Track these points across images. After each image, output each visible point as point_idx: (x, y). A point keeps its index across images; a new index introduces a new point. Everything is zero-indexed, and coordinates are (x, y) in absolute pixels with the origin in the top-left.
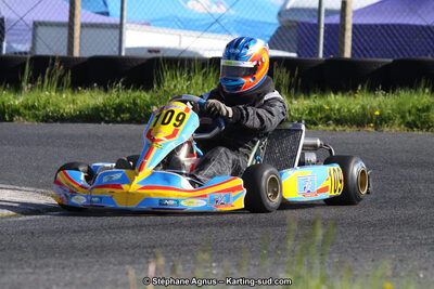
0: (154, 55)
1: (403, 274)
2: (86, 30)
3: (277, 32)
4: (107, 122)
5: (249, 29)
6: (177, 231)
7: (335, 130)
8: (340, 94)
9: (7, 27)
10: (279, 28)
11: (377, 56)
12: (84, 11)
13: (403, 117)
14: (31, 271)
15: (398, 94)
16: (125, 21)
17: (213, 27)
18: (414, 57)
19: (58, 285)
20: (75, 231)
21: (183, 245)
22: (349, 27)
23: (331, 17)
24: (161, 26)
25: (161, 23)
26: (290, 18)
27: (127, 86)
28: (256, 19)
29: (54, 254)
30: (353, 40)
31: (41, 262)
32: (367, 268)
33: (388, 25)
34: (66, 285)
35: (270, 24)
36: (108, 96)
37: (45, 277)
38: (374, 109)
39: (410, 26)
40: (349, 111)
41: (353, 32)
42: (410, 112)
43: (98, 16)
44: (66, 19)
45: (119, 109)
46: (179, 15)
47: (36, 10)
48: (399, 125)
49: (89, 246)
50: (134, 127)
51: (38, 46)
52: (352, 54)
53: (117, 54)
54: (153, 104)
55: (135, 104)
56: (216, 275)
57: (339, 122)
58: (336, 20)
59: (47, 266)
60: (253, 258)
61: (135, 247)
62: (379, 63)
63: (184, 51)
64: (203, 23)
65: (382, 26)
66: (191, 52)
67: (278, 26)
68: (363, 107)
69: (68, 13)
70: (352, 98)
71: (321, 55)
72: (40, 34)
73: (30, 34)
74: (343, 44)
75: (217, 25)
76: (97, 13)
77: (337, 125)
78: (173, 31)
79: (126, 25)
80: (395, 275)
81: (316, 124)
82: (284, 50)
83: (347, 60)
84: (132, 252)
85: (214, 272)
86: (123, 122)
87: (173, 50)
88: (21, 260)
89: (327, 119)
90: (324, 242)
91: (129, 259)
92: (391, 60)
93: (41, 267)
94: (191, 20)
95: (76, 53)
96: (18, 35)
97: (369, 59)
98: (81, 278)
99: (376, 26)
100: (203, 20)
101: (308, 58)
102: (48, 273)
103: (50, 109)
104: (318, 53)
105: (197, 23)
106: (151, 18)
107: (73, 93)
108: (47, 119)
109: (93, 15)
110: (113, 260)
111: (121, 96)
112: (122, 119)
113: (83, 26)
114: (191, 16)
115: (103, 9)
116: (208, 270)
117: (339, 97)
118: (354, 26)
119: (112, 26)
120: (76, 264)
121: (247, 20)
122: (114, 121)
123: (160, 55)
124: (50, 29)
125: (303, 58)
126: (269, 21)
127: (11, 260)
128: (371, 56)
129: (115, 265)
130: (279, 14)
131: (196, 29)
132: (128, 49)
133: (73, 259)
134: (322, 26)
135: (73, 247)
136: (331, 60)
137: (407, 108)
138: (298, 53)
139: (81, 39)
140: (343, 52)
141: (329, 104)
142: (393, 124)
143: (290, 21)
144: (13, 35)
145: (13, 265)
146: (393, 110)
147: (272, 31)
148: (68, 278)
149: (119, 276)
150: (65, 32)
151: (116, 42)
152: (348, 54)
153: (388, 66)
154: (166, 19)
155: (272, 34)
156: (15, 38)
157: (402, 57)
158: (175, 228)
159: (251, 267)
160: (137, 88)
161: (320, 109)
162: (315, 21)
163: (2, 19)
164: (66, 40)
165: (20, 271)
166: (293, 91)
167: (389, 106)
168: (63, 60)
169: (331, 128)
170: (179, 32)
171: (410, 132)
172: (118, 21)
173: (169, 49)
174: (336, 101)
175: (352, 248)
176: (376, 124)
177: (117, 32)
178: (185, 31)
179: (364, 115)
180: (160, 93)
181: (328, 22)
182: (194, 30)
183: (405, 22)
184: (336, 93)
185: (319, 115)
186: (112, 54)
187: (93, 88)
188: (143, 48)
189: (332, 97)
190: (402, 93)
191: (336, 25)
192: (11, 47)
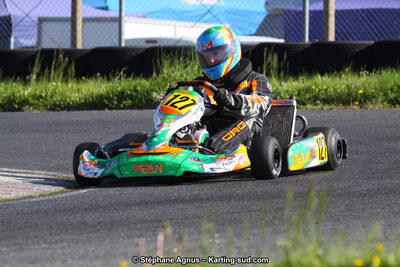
0: (151, 45)
1: (392, 237)
2: (87, 24)
3: (265, 19)
4: (111, 109)
5: (240, 18)
6: (181, 206)
7: (322, 109)
8: (326, 76)
9: (14, 24)
10: (267, 16)
11: (359, 39)
12: (84, 7)
13: (386, 95)
14: (47, 246)
15: (380, 73)
16: (123, 14)
17: (206, 18)
18: (393, 38)
19: (72, 258)
20: (86, 209)
21: (186, 218)
22: (332, 12)
23: (315, 5)
24: (157, 18)
25: (157, 15)
26: (277, 6)
27: (128, 74)
28: (246, 9)
29: (67, 231)
30: (336, 25)
31: (56, 238)
32: (358, 233)
33: (368, 10)
34: (80, 258)
35: (259, 13)
36: (111, 84)
37: (61, 252)
38: (358, 88)
39: (388, 9)
40: (335, 90)
41: (336, 18)
42: (392, 90)
43: (98, 11)
44: (69, 14)
45: (122, 96)
46: (174, 7)
47: (40, 7)
48: (382, 103)
49: (99, 223)
50: (135, 113)
51: (43, 40)
52: (336, 38)
53: (117, 45)
54: (153, 90)
55: (136, 91)
56: (218, 245)
57: (326, 101)
58: (320, 6)
59: (62, 241)
60: (252, 228)
61: (142, 221)
62: (361, 45)
63: (180, 40)
64: (196, 13)
65: (363, 10)
66: (186, 42)
67: (266, 14)
68: (348, 87)
69: (70, 9)
70: (337, 79)
71: (307, 40)
72: (45, 29)
73: (36, 29)
74: (327, 28)
75: (209, 15)
76: (98, 8)
77: (324, 104)
78: (169, 22)
79: (124, 18)
80: (385, 239)
81: (304, 104)
82: (272, 36)
83: (331, 44)
84: (139, 226)
85: (217, 242)
86: (125, 108)
87: (170, 40)
88: (38, 236)
89: (315, 99)
90: (317, 212)
91: (137, 232)
92: (372, 42)
93: (56, 243)
94: (185, 12)
95: (79, 46)
96: (25, 30)
97: (352, 42)
98: (93, 251)
99: (358, 11)
100: (196, 10)
101: (295, 43)
102: (63, 248)
103: (57, 98)
104: (304, 38)
105: (190, 15)
106: (148, 10)
107: (78, 82)
108: (55, 108)
109: (93, 10)
110: (122, 234)
111: (123, 84)
112: (124, 105)
113: (85, 20)
114: (185, 8)
115: (103, 5)
116: (211, 240)
117: (326, 78)
118: (337, 11)
119: (112, 20)
120: (88, 239)
121: (237, 10)
122: (118, 108)
123: (156, 45)
124: (54, 24)
125: (290, 43)
126: (258, 10)
127: (28, 237)
128: (353, 39)
129: (124, 239)
130: (266, 3)
131: (190, 19)
132: (127, 41)
133: (85, 235)
134: (307, 12)
135: (84, 223)
136: (317, 44)
137: (389, 86)
138: (285, 38)
139: (83, 32)
140: (327, 36)
141: (316, 84)
142: (377, 101)
143: (277, 10)
144: (20, 30)
145: (30, 242)
146: (376, 89)
147: (260, 19)
148: (81, 252)
149: (129, 249)
150: (68, 26)
151: (116, 34)
152: (332, 38)
153: (370, 48)
154: (162, 11)
155: (261, 21)
156: (22, 33)
157: (382, 39)
158: (178, 203)
159: (251, 237)
160: (137, 75)
161: (308, 90)
162: (301, 9)
163: (10, 16)
164: (70, 34)
165: (37, 247)
166: (282, 74)
167: (372, 86)
168: (67, 53)
169: (319, 107)
170: (174, 22)
171: (393, 109)
172: (118, 15)
173: (165, 39)
174: (323, 82)
175: (344, 216)
176: (360, 102)
177: (116, 25)
178: (180, 23)
179: (349, 94)
180: (159, 80)
181: (313, 8)
182: (188, 21)
183: (384, 6)
184: (322, 75)
185: (308, 96)
186: (113, 45)
187: (96, 78)
188: (141, 39)
189: (319, 79)
190: (384, 73)
191: (320, 12)
192: (19, 42)
